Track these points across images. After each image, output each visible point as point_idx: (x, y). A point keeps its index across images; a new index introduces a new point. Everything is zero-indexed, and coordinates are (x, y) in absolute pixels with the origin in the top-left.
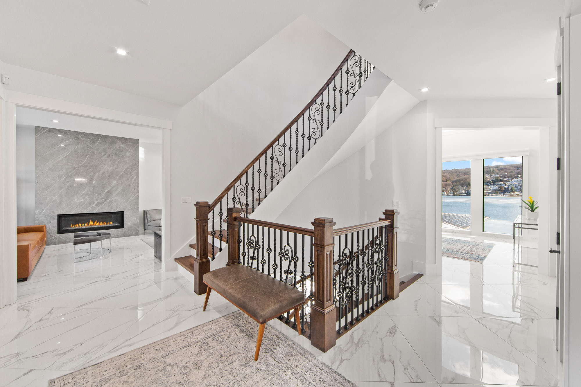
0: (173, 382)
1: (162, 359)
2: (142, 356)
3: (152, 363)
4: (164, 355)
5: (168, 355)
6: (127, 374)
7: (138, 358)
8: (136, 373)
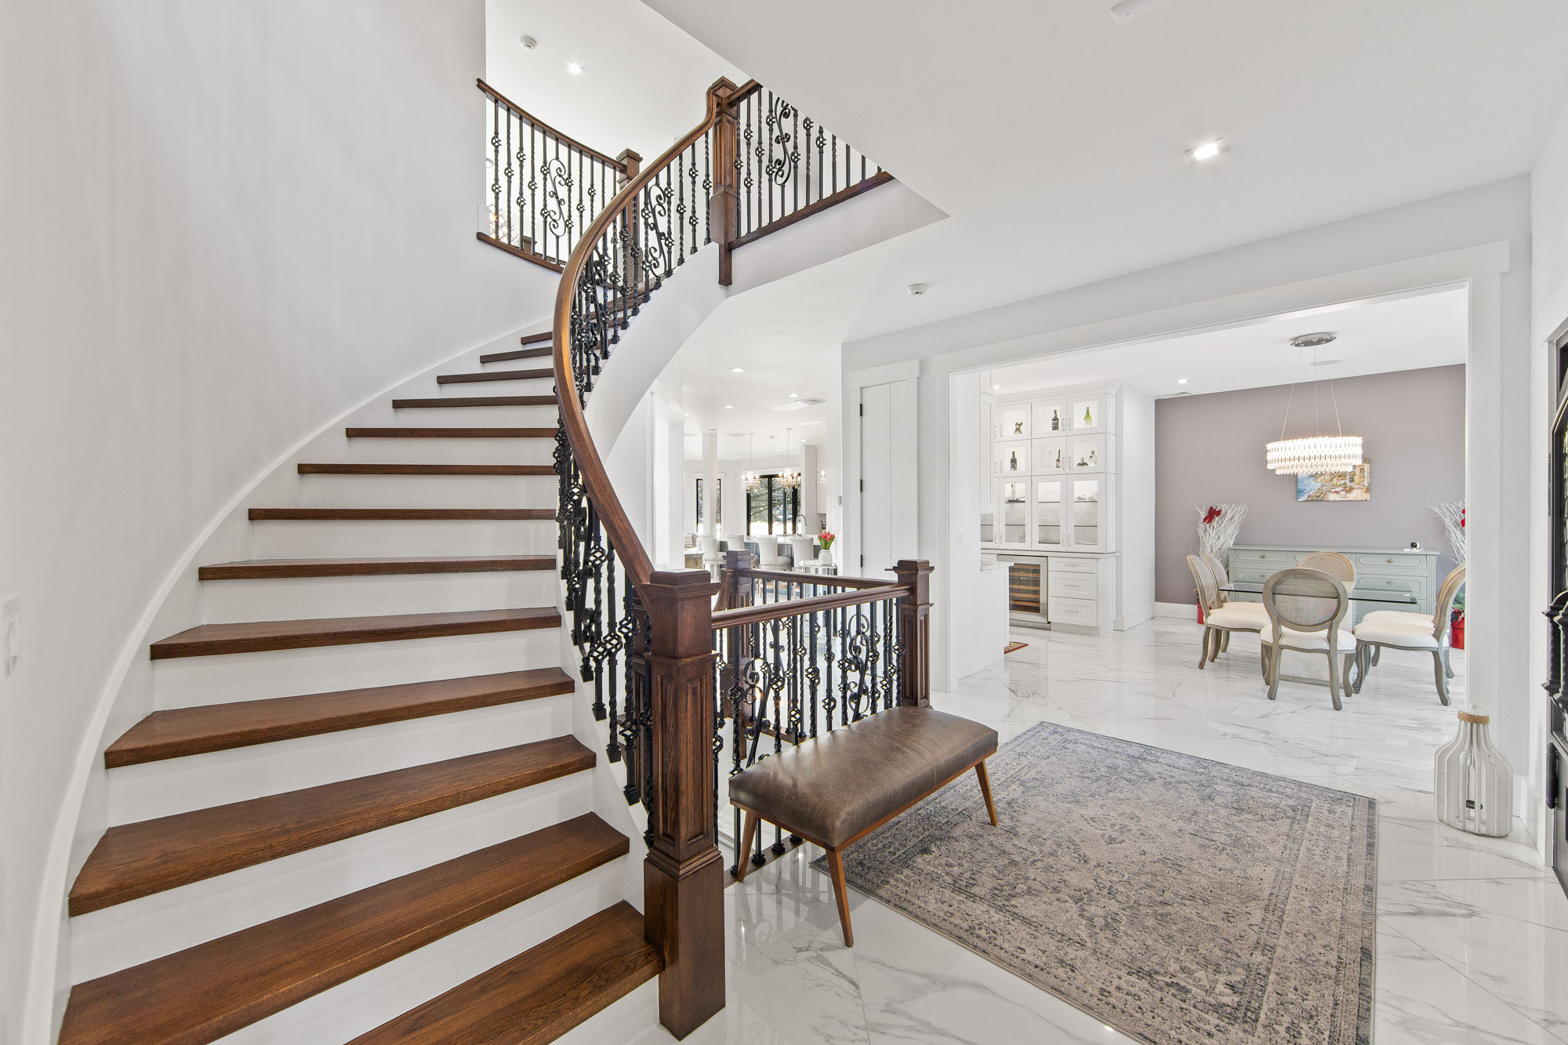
0: (1118, 902)
1: (1089, 944)
2: (1112, 989)
3: (1111, 956)
4: (1076, 948)
5: (1071, 941)
6: (1172, 982)
7: (1125, 992)
8: (1157, 968)
